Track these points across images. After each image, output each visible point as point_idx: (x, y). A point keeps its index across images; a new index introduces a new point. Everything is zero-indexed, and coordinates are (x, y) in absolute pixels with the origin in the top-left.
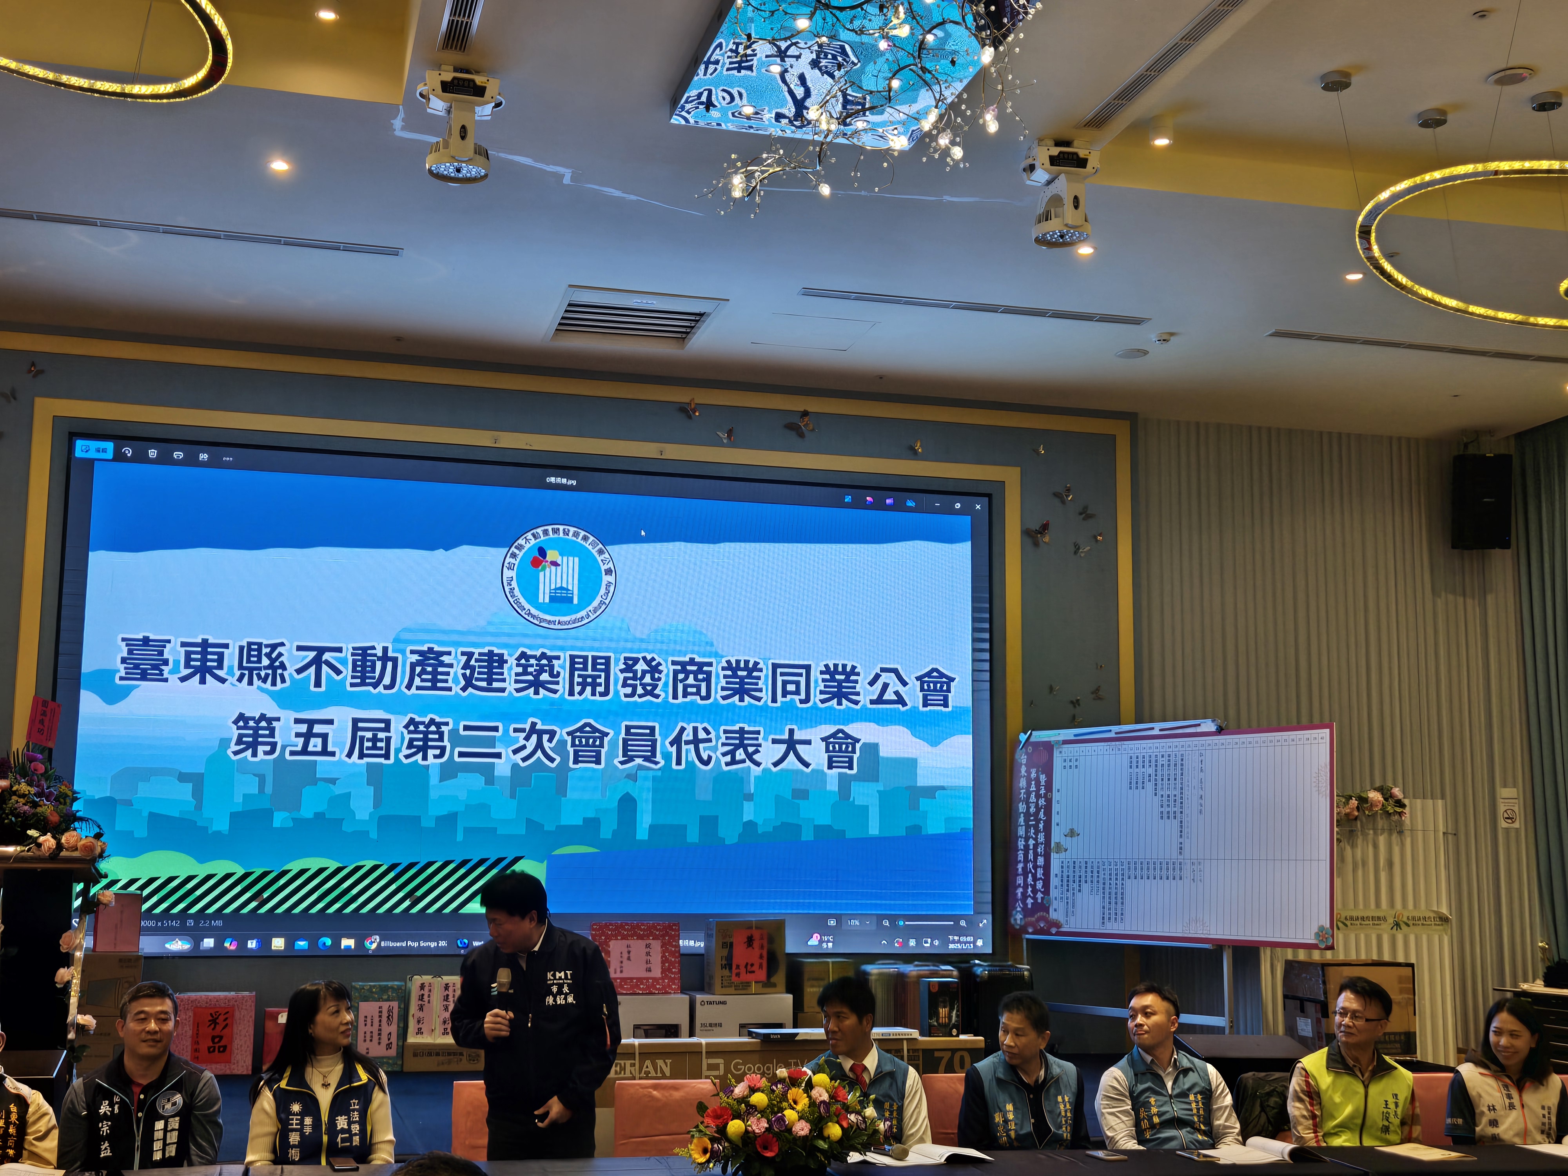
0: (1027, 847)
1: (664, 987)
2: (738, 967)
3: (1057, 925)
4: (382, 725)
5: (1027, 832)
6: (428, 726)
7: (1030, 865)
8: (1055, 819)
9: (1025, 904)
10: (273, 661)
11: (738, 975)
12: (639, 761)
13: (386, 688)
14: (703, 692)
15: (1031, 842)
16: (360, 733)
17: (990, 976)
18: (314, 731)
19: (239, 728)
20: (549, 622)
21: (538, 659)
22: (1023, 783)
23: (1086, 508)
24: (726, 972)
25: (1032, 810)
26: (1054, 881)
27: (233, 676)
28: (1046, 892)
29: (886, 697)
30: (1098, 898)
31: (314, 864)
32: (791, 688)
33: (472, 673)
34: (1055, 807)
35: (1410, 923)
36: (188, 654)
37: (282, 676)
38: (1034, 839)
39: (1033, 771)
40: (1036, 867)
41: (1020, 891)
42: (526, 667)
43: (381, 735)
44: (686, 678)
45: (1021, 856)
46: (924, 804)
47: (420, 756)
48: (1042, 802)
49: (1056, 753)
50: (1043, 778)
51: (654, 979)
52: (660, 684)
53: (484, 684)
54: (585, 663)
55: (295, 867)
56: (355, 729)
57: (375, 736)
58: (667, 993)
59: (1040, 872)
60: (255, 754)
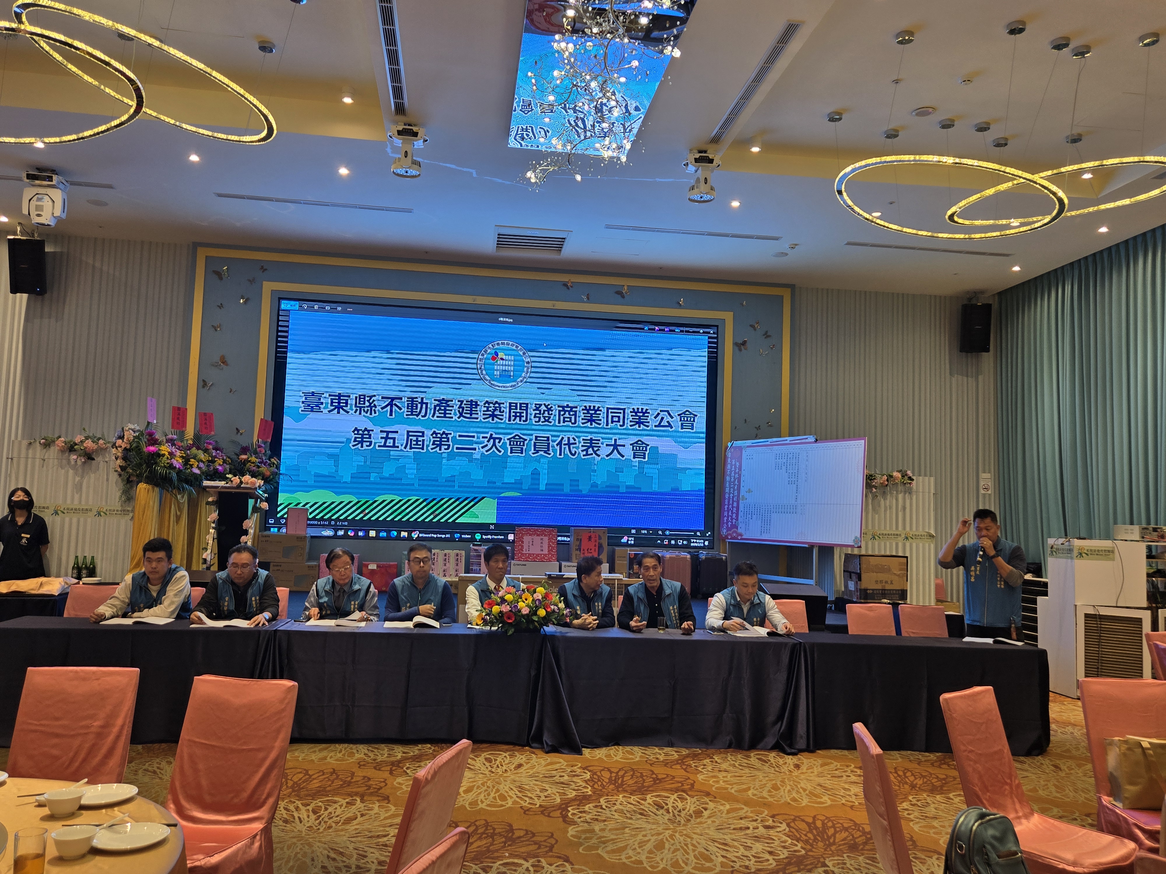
0: (729, 497)
1: (549, 559)
2: (584, 550)
3: (741, 535)
4: (421, 434)
5: (730, 490)
6: (442, 435)
7: (730, 506)
8: (742, 484)
9: (728, 525)
10: (371, 404)
11: (584, 553)
12: (542, 453)
13: (423, 416)
14: (573, 421)
15: (731, 495)
16: (410, 438)
17: (706, 558)
18: (390, 436)
19: (355, 434)
20: (499, 387)
21: (494, 404)
22: (729, 467)
23: (767, 332)
24: (578, 552)
25: (732, 480)
26: (741, 514)
27: (352, 410)
28: (737, 519)
29: (662, 424)
30: (760, 522)
31: (388, 498)
32: (616, 419)
33: (463, 410)
34: (742, 479)
35: (914, 537)
36: (332, 399)
37: (374, 410)
38: (733, 494)
39: (734, 461)
40: (733, 507)
41: (725, 518)
42: (488, 408)
43: (420, 439)
44: (564, 414)
45: (726, 503)
46: (680, 476)
47: (438, 448)
48: (737, 476)
49: (744, 452)
50: (738, 464)
51: (545, 555)
52: (552, 416)
53: (468, 416)
54: (516, 406)
55: (380, 499)
56: (408, 436)
57: (417, 439)
58: (550, 561)
59: (735, 509)
60: (362, 447)
